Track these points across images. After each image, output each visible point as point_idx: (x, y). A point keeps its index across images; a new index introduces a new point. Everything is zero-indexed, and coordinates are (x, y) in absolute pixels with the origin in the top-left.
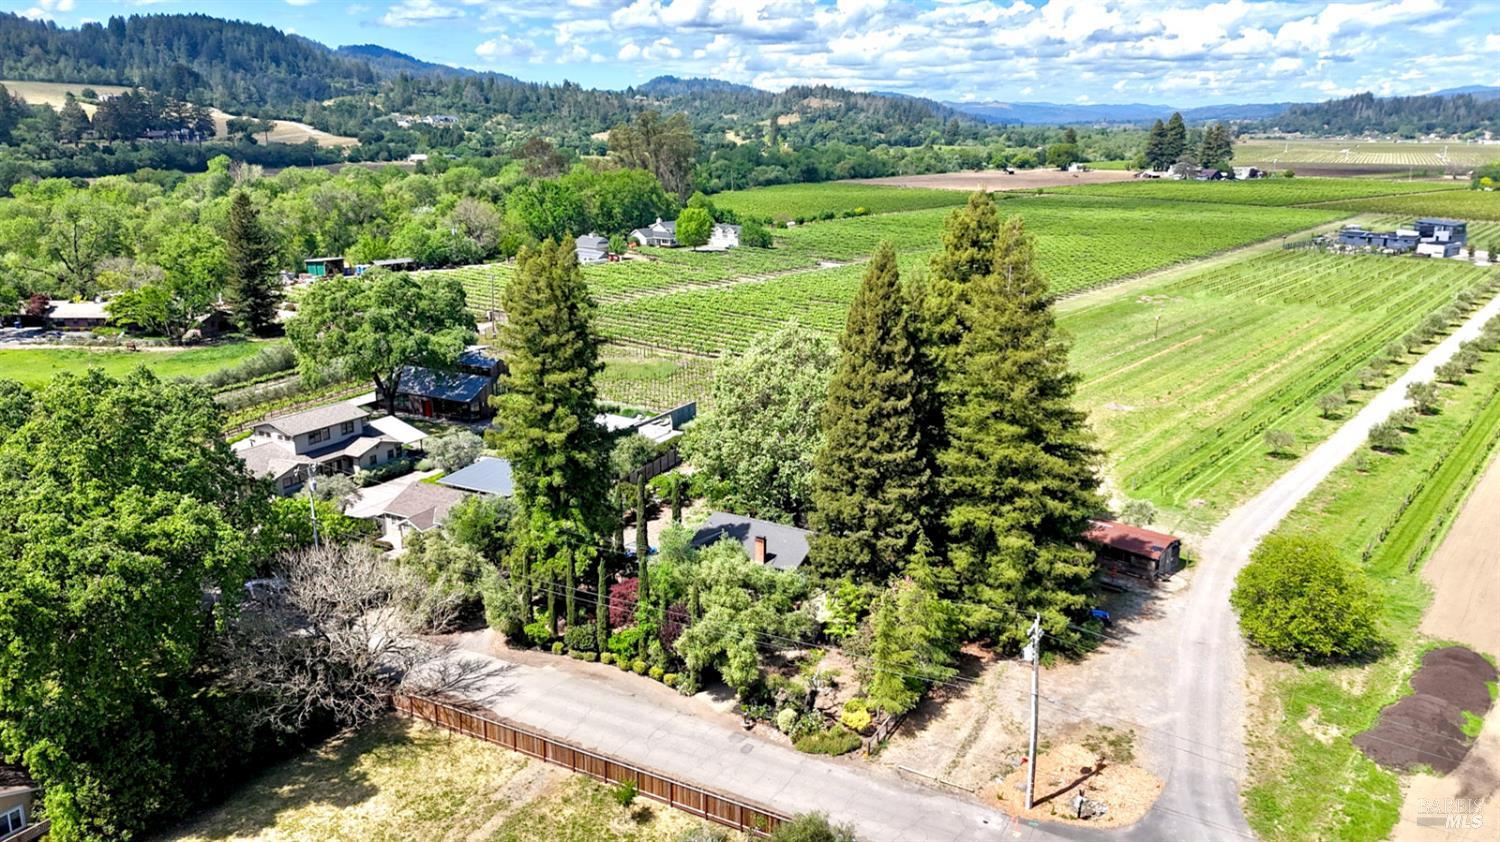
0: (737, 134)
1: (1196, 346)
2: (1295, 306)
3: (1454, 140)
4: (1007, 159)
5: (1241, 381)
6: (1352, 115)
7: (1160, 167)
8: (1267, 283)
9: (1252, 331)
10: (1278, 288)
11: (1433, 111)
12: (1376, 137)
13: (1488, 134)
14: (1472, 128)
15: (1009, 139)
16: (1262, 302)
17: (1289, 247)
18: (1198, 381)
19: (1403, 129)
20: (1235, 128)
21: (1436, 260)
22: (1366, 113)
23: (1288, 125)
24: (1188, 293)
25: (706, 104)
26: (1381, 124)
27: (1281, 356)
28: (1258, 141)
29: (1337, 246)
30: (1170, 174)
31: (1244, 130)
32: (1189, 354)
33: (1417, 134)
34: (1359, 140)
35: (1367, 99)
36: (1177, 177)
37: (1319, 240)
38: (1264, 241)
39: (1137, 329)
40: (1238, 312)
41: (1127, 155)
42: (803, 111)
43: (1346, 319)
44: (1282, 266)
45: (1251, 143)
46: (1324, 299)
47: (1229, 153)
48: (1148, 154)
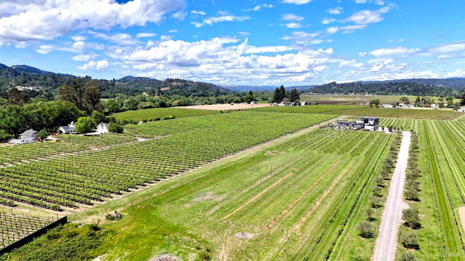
0: (147, 93)
1: (289, 180)
2: (328, 154)
3: (358, 95)
4: (232, 100)
5: (312, 205)
6: (331, 88)
7: (279, 102)
8: (316, 143)
9: (314, 169)
10: (321, 145)
11: (352, 87)
12: (338, 94)
13: (367, 93)
14: (363, 91)
15: (234, 95)
16: (315, 152)
17: (321, 128)
18: (291, 206)
19: (345, 92)
20: (300, 92)
21: (371, 131)
22: (334, 87)
23: (314, 91)
24: (286, 149)
25: (139, 84)
26: (339, 90)
27: (328, 184)
28: (306, 95)
29: (337, 127)
30: (281, 104)
31: (302, 92)
32: (286, 186)
33: (349, 93)
34: (333, 95)
35: (334, 83)
36: (283, 105)
37: (331, 125)
38: (312, 126)
39: (263, 170)
40: (306, 158)
41: (269, 99)
42: (171, 86)
43: (351, 159)
44: (320, 135)
45: (304, 96)
46: (338, 150)
47: (299, 98)
48: (274, 98)
